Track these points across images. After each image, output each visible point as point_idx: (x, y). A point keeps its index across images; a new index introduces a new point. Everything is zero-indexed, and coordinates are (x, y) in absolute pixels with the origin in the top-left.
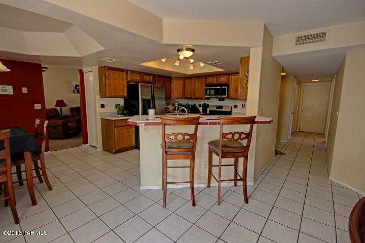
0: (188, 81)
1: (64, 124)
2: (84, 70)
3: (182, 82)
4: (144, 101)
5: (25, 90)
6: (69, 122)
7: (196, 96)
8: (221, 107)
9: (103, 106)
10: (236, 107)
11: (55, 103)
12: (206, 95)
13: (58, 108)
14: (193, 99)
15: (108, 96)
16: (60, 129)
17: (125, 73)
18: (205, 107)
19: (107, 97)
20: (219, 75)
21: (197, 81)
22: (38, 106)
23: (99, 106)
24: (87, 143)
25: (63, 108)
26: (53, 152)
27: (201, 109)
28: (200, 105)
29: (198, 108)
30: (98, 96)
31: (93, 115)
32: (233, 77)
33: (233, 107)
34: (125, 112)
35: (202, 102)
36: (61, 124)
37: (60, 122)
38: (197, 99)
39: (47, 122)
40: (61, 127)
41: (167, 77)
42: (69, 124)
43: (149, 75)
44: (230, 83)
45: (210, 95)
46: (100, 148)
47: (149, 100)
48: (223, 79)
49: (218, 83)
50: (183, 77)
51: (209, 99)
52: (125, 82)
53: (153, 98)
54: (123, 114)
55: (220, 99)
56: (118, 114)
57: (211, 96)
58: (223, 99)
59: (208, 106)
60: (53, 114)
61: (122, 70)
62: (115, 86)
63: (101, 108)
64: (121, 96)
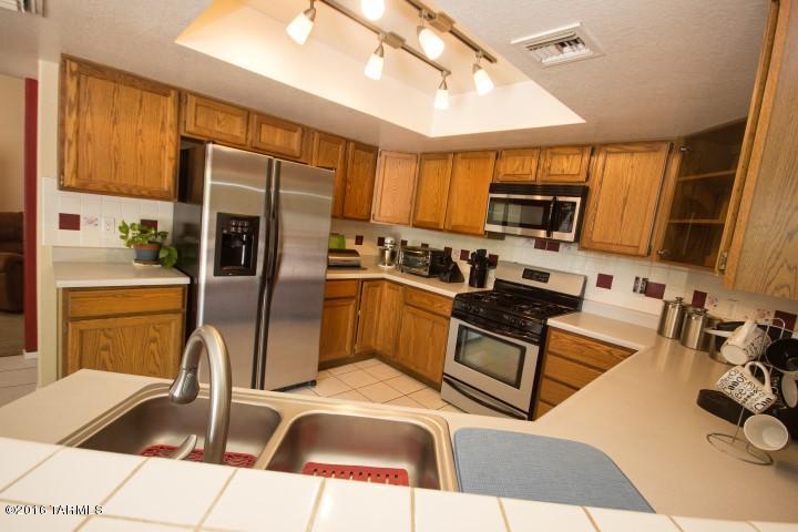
0: (432, 167)
3: (412, 168)
7: (453, 222)
8: (543, 276)
10: (605, 281)
12: (491, 221)
14: (440, 230)
15: (69, 180)
18: (483, 263)
20: (551, 147)
21: (461, 168)
27: (465, 268)
28: (464, 254)
29: (456, 266)
32: (611, 160)
33: (593, 280)
35: (473, 246)
38: (455, 231)
41: (360, 146)
43: (288, 126)
44: (593, 184)
45: (505, 224)
47: (254, 221)
48: (567, 167)
49: (541, 179)
50: (419, 150)
51: (500, 236)
52: (172, 136)
55: (541, 244)
56: (139, 260)
57: (509, 229)
58: (554, 246)
59: (493, 261)
61: (160, 89)
62: (115, 148)
63: (61, 228)
64: (144, 192)
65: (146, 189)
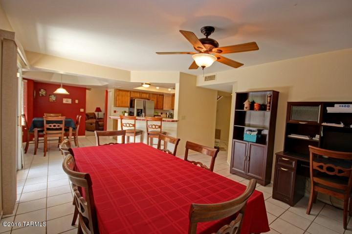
1: (97, 122)
2: (109, 90)
4: (138, 110)
5: (77, 101)
6: (100, 121)
9: (115, 112)
11: (95, 109)
13: (96, 113)
16: (94, 125)
17: (129, 93)
19: (116, 107)
22: (82, 110)
23: (113, 112)
25: (100, 113)
26: (88, 137)
30: (113, 106)
37: (94, 121)
39: (81, 116)
41: (160, 95)
42: (100, 123)
47: (142, 110)
52: (129, 98)
53: (145, 108)
60: (92, 116)
61: (127, 91)
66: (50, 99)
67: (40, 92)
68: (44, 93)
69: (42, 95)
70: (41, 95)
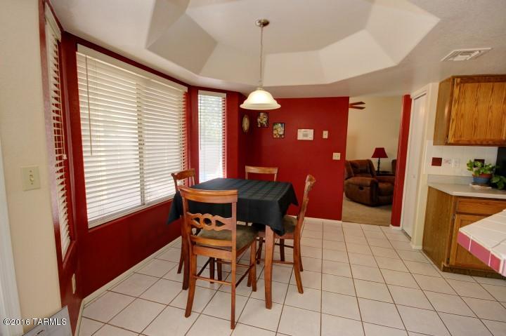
1: (374, 185)
2: (413, 96)
5: (325, 135)
6: (384, 182)
9: (437, 162)
11: (372, 152)
13: (375, 161)
15: (451, 140)
16: (367, 190)
19: (447, 144)
22: (337, 156)
23: (428, 162)
24: (398, 224)
25: (382, 160)
26: (345, 224)
30: (429, 142)
31: (414, 177)
34: (495, 180)
36: (369, 183)
37: (367, 180)
40: (369, 188)
42: (381, 185)
46: (416, 245)
54: (489, 183)
56: (474, 183)
62: (476, 119)
63: (433, 165)
64: (490, 142)
65: (491, 140)
66: (275, 132)
67: (259, 120)
68: (265, 120)
69: (261, 124)
70: (259, 126)
